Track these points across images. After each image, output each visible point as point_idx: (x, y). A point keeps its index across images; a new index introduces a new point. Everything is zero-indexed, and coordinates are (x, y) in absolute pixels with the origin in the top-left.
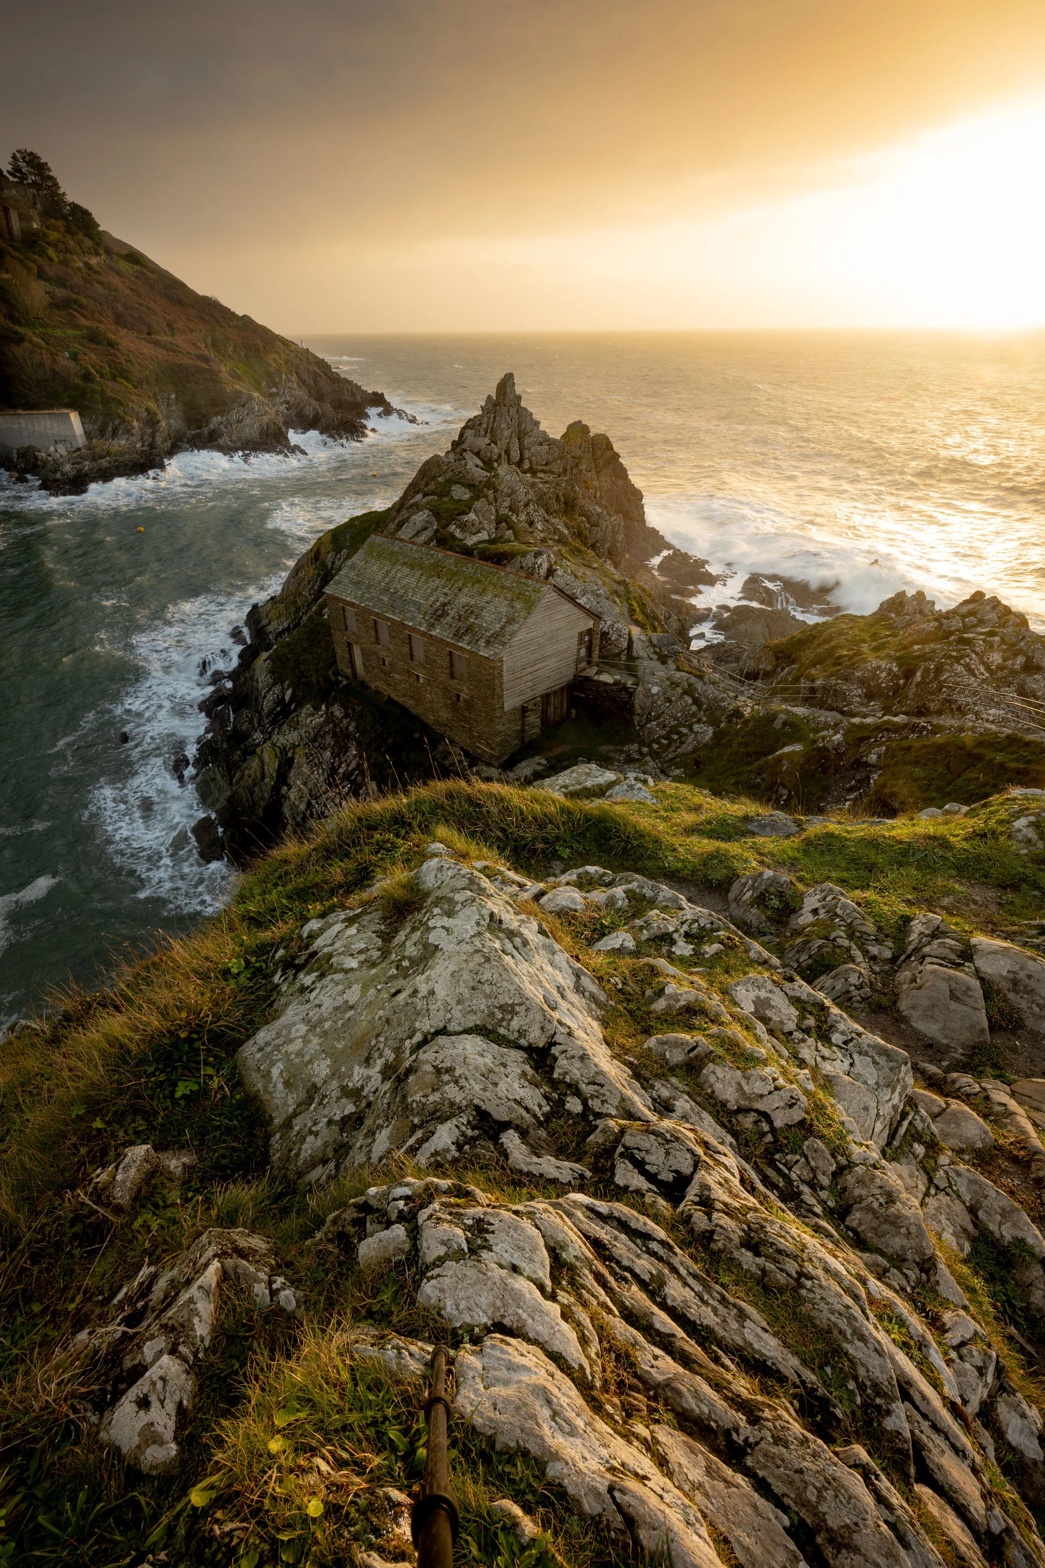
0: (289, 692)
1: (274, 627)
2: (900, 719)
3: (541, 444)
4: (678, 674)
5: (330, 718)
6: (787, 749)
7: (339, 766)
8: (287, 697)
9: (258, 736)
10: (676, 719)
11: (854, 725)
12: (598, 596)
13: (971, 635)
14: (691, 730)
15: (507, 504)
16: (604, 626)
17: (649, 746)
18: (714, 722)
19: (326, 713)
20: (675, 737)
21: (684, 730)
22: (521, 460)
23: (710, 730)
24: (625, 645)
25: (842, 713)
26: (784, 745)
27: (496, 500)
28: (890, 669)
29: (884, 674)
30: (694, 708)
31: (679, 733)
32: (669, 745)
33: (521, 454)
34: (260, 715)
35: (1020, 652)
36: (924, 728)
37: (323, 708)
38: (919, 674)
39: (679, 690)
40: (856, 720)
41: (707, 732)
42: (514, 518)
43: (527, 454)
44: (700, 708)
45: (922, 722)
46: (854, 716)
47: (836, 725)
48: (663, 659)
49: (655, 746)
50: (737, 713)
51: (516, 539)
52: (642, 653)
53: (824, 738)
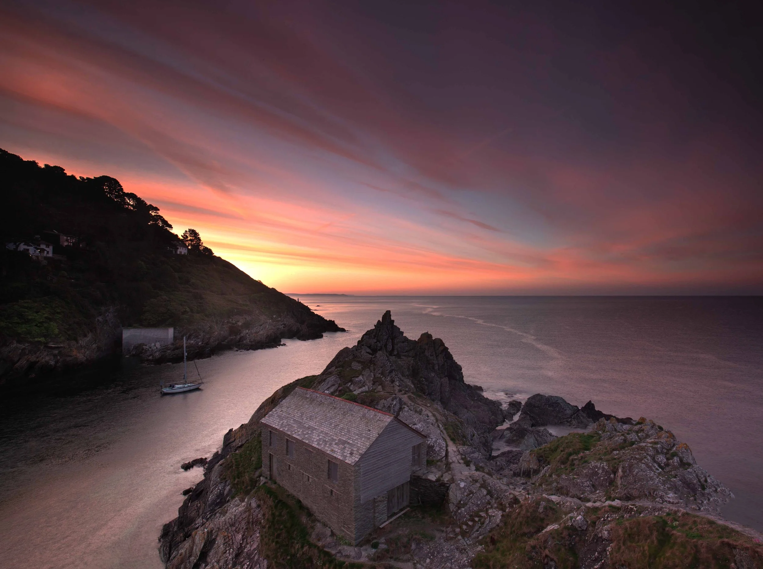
0: (228, 488)
1: (238, 443)
2: (617, 503)
3: (403, 342)
4: (477, 474)
5: (248, 508)
6: (550, 528)
7: (245, 547)
8: (226, 492)
9: (199, 521)
10: (478, 505)
11: (588, 508)
12: (428, 423)
13: (644, 444)
14: (487, 513)
15: (380, 372)
16: (429, 442)
17: (461, 527)
18: (502, 507)
19: (247, 504)
20: (477, 519)
21: (483, 514)
22: (393, 349)
23: (500, 513)
24: (444, 453)
25: (580, 499)
26: (548, 525)
27: (374, 370)
28: (603, 467)
29: (600, 471)
30: (488, 497)
31: (480, 516)
32: (473, 526)
33: (393, 347)
34: (206, 504)
35: (675, 455)
36: (632, 509)
37: (246, 500)
38: (620, 470)
39: (478, 485)
40: (589, 504)
41: (497, 515)
42: (383, 379)
43: (396, 347)
44: (492, 496)
45: (629, 504)
46: (589, 501)
47: (578, 508)
48: (467, 464)
49: (464, 527)
50: (516, 501)
51: (383, 389)
52: (454, 459)
53: (571, 518)
